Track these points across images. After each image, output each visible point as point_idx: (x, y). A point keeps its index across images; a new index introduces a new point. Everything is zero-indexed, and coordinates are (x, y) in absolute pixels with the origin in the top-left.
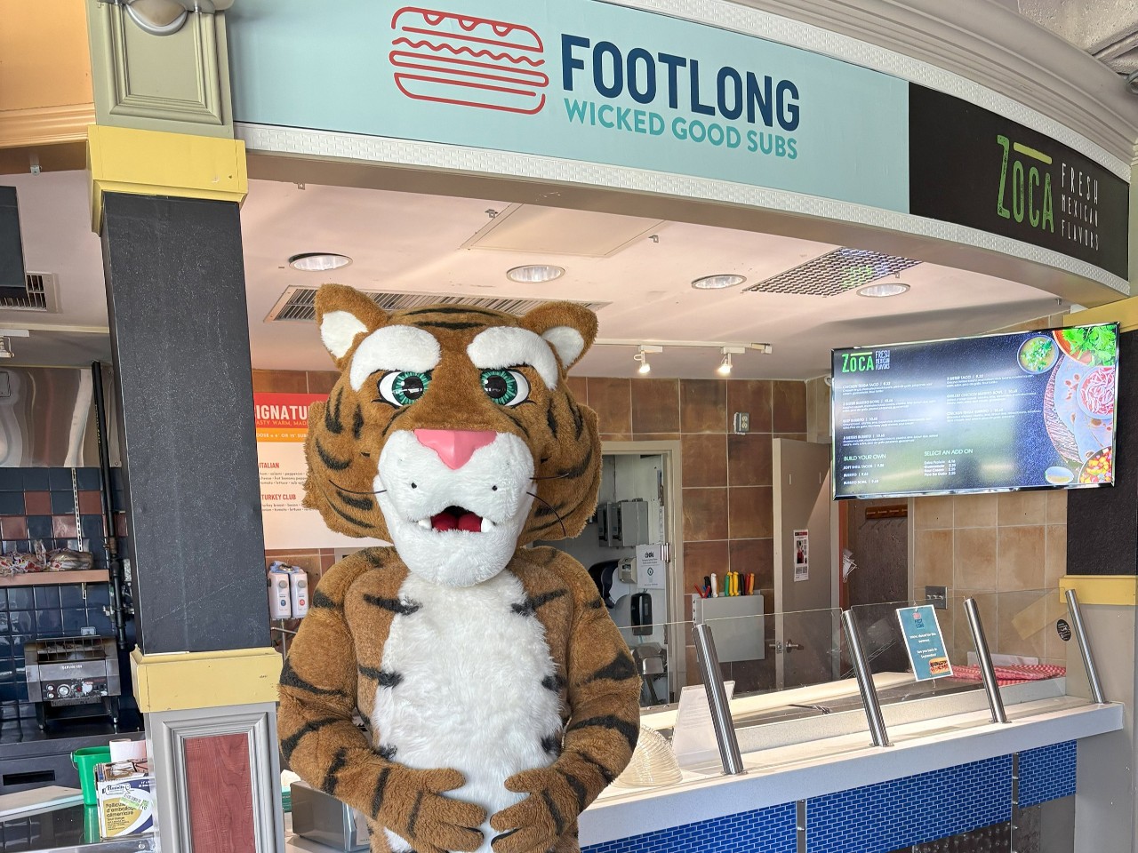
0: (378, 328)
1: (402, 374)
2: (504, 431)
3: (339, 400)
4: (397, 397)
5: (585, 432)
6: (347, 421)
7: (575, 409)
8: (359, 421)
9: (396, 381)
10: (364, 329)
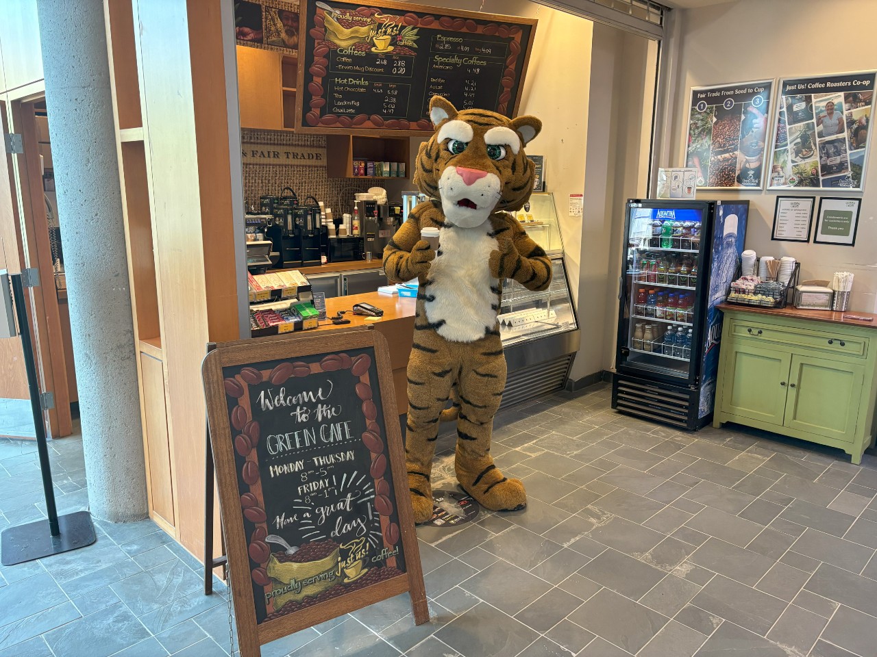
0: (453, 119)
1: (457, 141)
2: (491, 172)
3: (431, 146)
4: (453, 149)
5: (529, 170)
6: (433, 155)
7: (525, 162)
8: (438, 157)
9: (454, 143)
10: (447, 117)
